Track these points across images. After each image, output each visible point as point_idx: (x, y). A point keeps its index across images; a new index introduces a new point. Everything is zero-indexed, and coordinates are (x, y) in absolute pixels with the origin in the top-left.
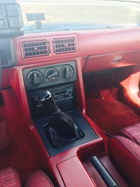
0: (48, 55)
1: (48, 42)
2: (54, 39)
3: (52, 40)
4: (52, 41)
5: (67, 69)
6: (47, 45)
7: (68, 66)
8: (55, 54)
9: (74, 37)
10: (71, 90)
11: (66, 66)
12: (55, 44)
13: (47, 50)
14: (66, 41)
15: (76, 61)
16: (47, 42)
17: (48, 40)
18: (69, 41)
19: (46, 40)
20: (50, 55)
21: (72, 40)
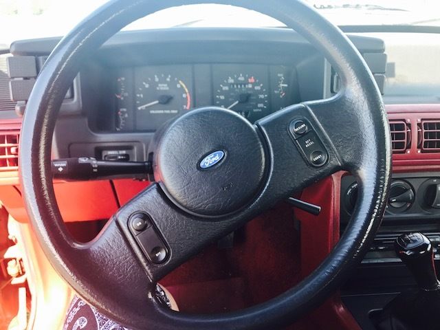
0: (404, 152)
1: (409, 125)
2: (422, 120)
3: (419, 121)
4: (418, 124)
5: (439, 188)
6: (405, 132)
8: (419, 152)
11: (435, 181)
12: (424, 131)
13: (405, 141)
16: (407, 124)
17: (409, 121)
19: (404, 120)
20: (409, 152)
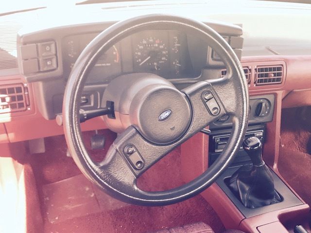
1: (250, 70)
2: (257, 66)
3: (256, 67)
4: (255, 69)
5: (264, 105)
6: (248, 74)
7: (264, 100)
8: (255, 85)
9: (282, 65)
10: (261, 134)
11: (262, 100)
12: (258, 73)
14: (270, 69)
15: (276, 95)
17: (250, 68)
18: (274, 69)
19: (248, 67)
20: (249, 86)
21: (279, 69)
